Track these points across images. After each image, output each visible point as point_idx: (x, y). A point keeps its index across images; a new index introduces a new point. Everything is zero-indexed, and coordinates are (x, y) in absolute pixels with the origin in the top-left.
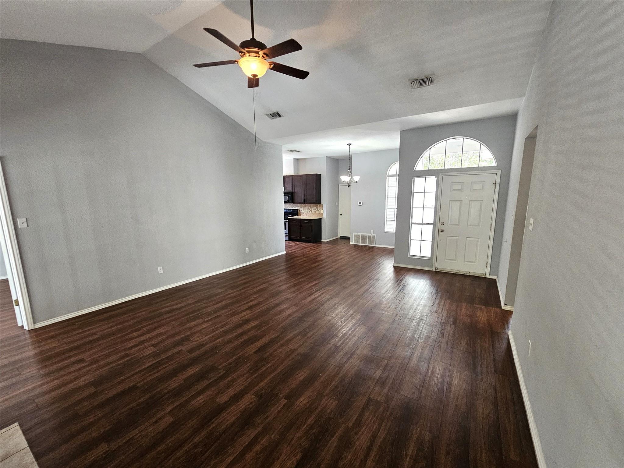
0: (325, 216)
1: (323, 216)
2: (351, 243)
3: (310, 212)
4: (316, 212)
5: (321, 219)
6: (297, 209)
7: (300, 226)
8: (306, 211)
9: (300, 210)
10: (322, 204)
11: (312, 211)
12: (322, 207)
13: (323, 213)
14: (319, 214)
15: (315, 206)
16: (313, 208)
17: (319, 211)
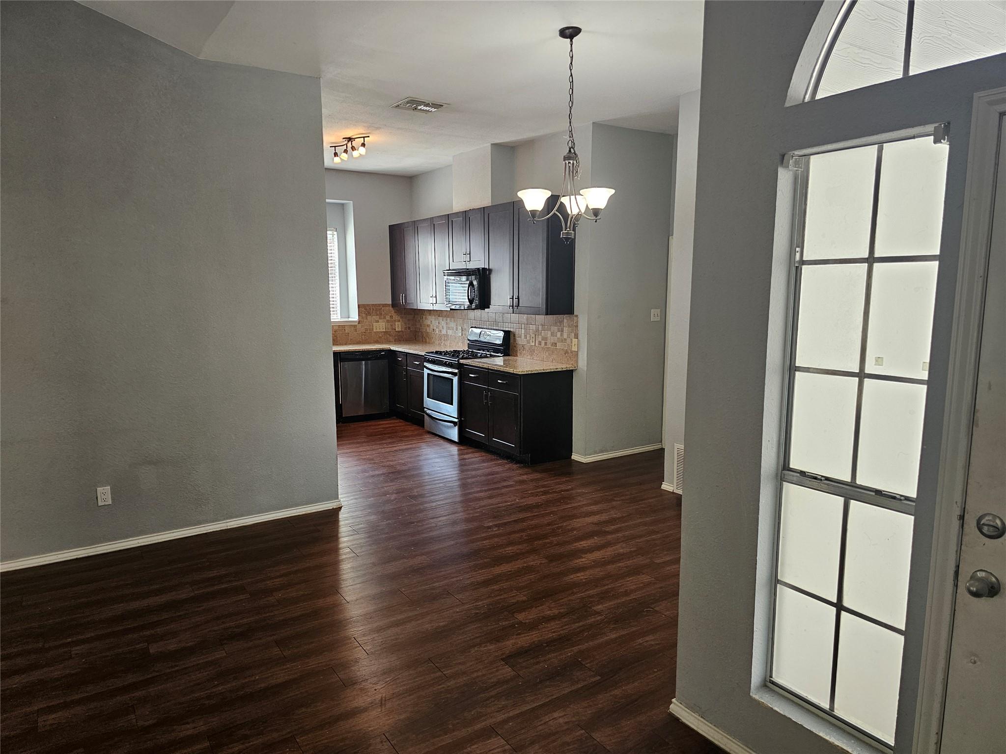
0: (582, 363)
1: (577, 362)
2: (665, 486)
3: (540, 343)
4: (559, 345)
5: (572, 371)
6: (507, 329)
7: (487, 396)
8: (531, 341)
9: (516, 336)
10: (577, 316)
11: (548, 342)
12: (577, 326)
13: (577, 350)
14: (566, 352)
15: (555, 324)
16: (550, 330)
17: (567, 341)
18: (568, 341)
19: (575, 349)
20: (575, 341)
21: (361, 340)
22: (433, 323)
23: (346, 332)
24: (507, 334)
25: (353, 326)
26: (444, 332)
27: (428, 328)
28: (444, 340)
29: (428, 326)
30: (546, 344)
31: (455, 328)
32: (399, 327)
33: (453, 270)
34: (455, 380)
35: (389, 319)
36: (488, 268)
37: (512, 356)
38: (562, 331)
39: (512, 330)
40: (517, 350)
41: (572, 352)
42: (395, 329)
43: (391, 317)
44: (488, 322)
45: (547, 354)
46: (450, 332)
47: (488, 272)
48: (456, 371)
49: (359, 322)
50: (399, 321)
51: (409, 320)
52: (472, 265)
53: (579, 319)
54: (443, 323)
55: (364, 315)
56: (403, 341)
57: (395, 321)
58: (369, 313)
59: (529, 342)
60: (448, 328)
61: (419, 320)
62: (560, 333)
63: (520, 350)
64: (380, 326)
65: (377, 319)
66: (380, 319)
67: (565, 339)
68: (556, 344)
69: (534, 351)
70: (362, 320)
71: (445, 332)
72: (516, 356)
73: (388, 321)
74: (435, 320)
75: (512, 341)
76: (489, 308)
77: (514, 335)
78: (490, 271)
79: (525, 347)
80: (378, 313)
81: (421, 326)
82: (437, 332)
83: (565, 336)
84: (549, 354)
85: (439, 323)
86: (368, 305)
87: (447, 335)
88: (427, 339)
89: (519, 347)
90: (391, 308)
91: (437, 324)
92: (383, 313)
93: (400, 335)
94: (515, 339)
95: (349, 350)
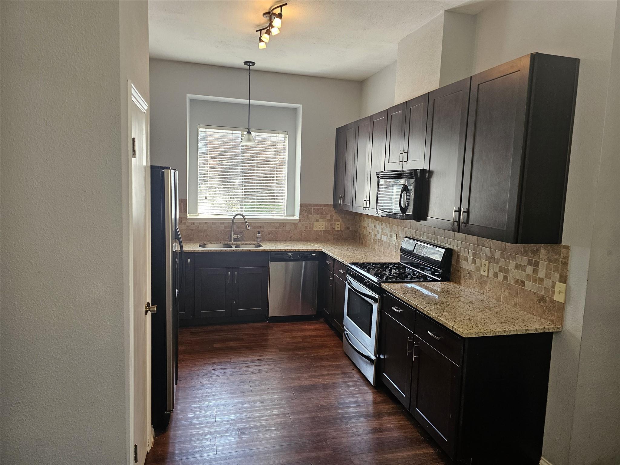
0: (573, 325)
1: (562, 320)
3: (496, 275)
4: (529, 286)
6: (449, 246)
7: (412, 344)
8: (482, 269)
9: (461, 257)
10: (567, 247)
11: (510, 276)
12: (565, 264)
13: (563, 301)
14: (542, 299)
15: (525, 253)
16: (514, 258)
17: (545, 282)
18: (547, 283)
19: (559, 298)
20: (560, 286)
21: (300, 238)
22: (369, 225)
23: (287, 229)
24: (449, 253)
25: (294, 224)
26: (378, 237)
27: (365, 230)
28: (378, 246)
29: (365, 228)
30: (505, 278)
31: (389, 234)
32: (338, 226)
33: (388, 172)
34: (375, 307)
35: (329, 218)
36: (428, 169)
37: (453, 281)
38: (536, 264)
39: (455, 248)
40: (460, 276)
41: (553, 302)
42: (335, 229)
43: (332, 216)
44: (425, 233)
45: (507, 293)
46: (384, 238)
47: (427, 174)
48: (377, 296)
49: (300, 220)
50: (339, 221)
51: (348, 220)
52: (410, 166)
53: (570, 253)
54: (379, 227)
55: (305, 214)
56: (342, 240)
57: (335, 221)
58: (310, 213)
59: (478, 269)
60: (383, 233)
61: (358, 221)
62: (532, 268)
63: (464, 277)
64: (320, 225)
65: (317, 218)
66: (320, 218)
67: (541, 280)
68: (523, 282)
69: (485, 283)
70: (303, 218)
71: (380, 236)
72: (458, 282)
73: (328, 221)
74: (372, 223)
75: (454, 263)
76: (425, 219)
77: (458, 256)
78: (431, 173)
79: (473, 274)
80: (319, 212)
81: (359, 227)
82: (373, 236)
83: (541, 274)
84: (511, 294)
85: (375, 227)
86: (310, 205)
87: (381, 241)
88: (364, 241)
89: (464, 273)
90: (332, 209)
91: (373, 228)
92: (324, 213)
93: (339, 235)
94: (458, 262)
95: (279, 250)
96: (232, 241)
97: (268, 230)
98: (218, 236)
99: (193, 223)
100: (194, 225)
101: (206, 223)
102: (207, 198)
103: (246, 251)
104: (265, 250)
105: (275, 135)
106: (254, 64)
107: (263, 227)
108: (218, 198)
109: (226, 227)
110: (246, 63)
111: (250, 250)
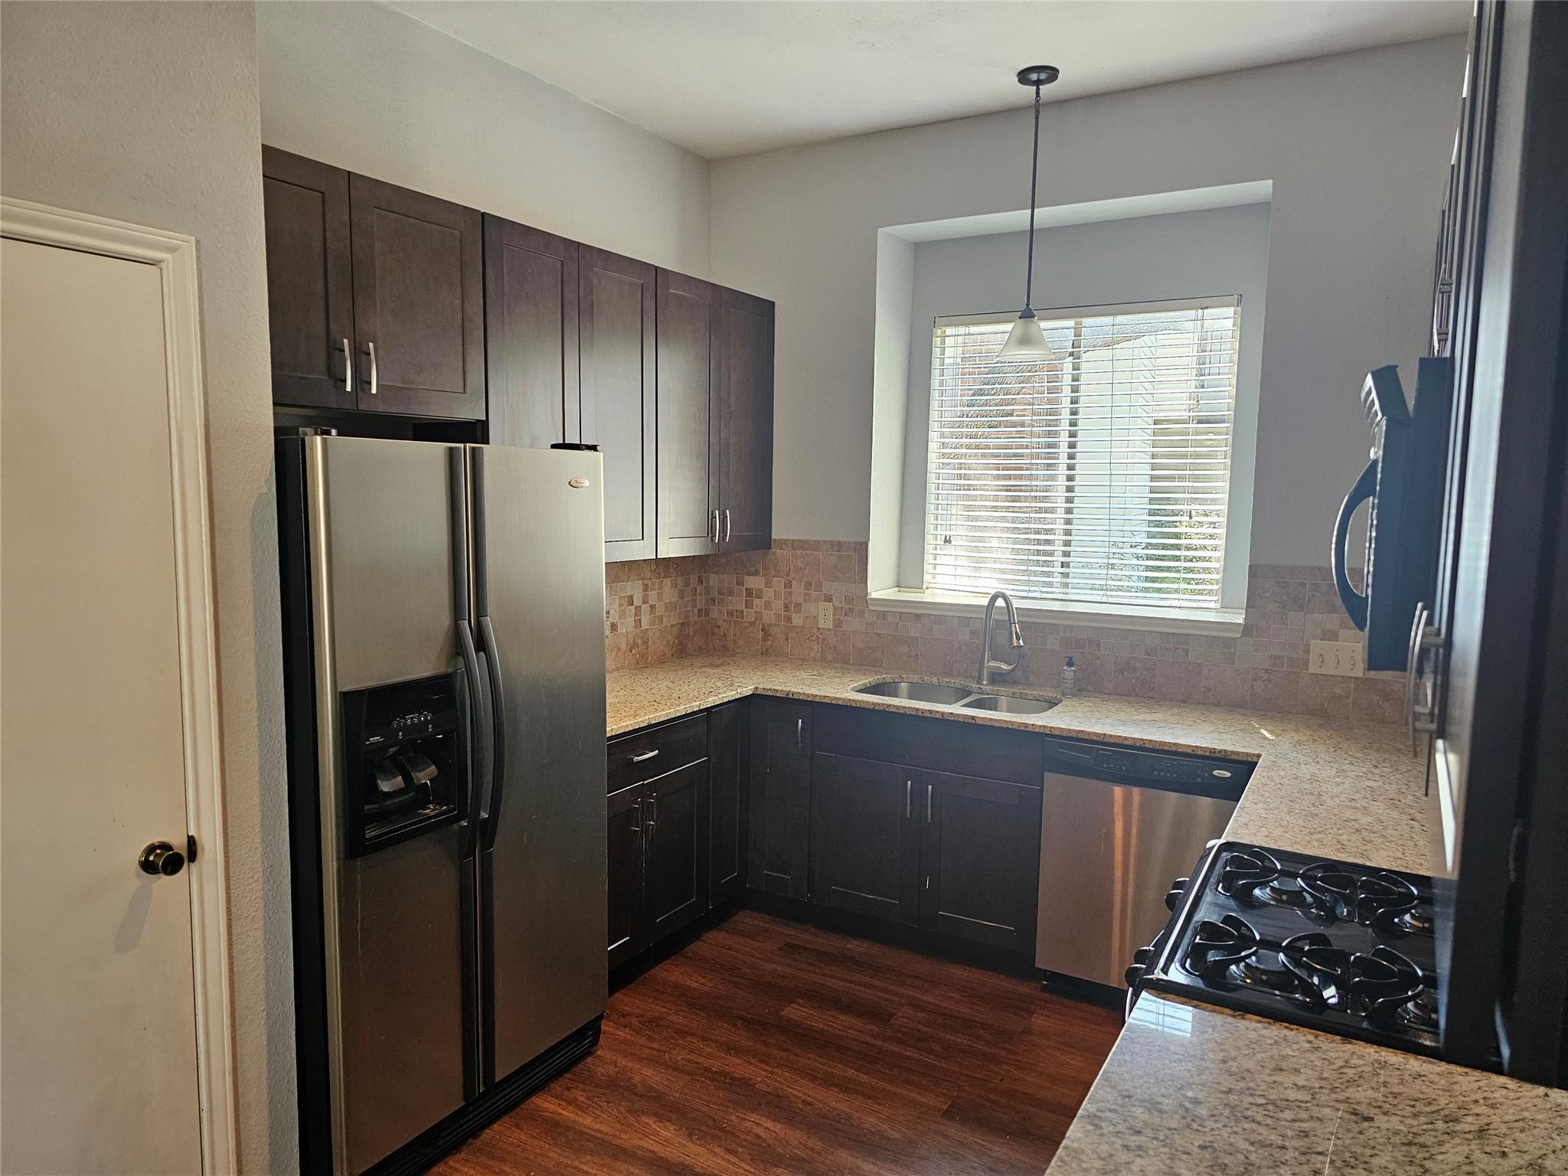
21: (1249, 697)
23: (1191, 658)
25: (1223, 641)
49: (1247, 629)
55: (1271, 606)
58: (1293, 602)
64: (1340, 656)
65: (1329, 628)
66: (1343, 625)
70: (1262, 624)
86: (1294, 570)
95: (1079, 732)
96: (985, 682)
97: (1116, 656)
98: (949, 660)
99: (883, 615)
100: (885, 619)
101: (918, 616)
102: (949, 542)
103: (961, 720)
104: (1026, 725)
105: (1192, 313)
106: (1052, 73)
107: (1098, 645)
108: (995, 543)
109: (973, 633)
110: (1024, 76)
111: (973, 718)
